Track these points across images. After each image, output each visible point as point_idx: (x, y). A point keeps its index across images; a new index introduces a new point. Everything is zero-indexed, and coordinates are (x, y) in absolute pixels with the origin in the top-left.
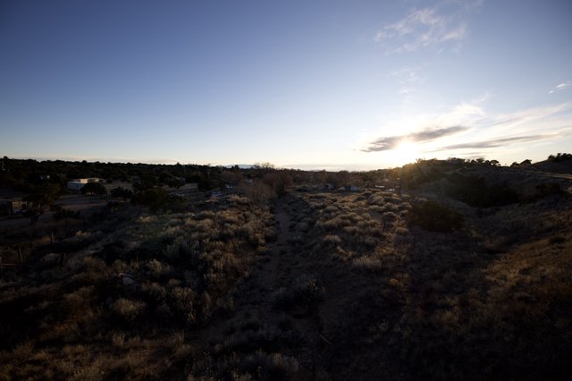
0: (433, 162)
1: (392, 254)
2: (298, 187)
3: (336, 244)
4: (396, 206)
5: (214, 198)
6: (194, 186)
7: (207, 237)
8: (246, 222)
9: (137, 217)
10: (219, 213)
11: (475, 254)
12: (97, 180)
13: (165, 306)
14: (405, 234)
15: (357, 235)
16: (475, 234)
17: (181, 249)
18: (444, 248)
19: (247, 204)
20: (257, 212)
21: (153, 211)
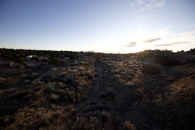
0: (149, 51)
1: (137, 81)
2: (103, 59)
3: (119, 78)
4: (137, 66)
5: (76, 62)
6: (69, 58)
7: (76, 75)
8: (88, 70)
9: (52, 68)
10: (78, 67)
11: (165, 82)
12: (35, 56)
13: (66, 97)
14: (141, 75)
15: (125, 75)
16: (165, 75)
17: (68, 79)
18: (154, 79)
19: (87, 64)
20: (91, 67)
21: (56, 67)
